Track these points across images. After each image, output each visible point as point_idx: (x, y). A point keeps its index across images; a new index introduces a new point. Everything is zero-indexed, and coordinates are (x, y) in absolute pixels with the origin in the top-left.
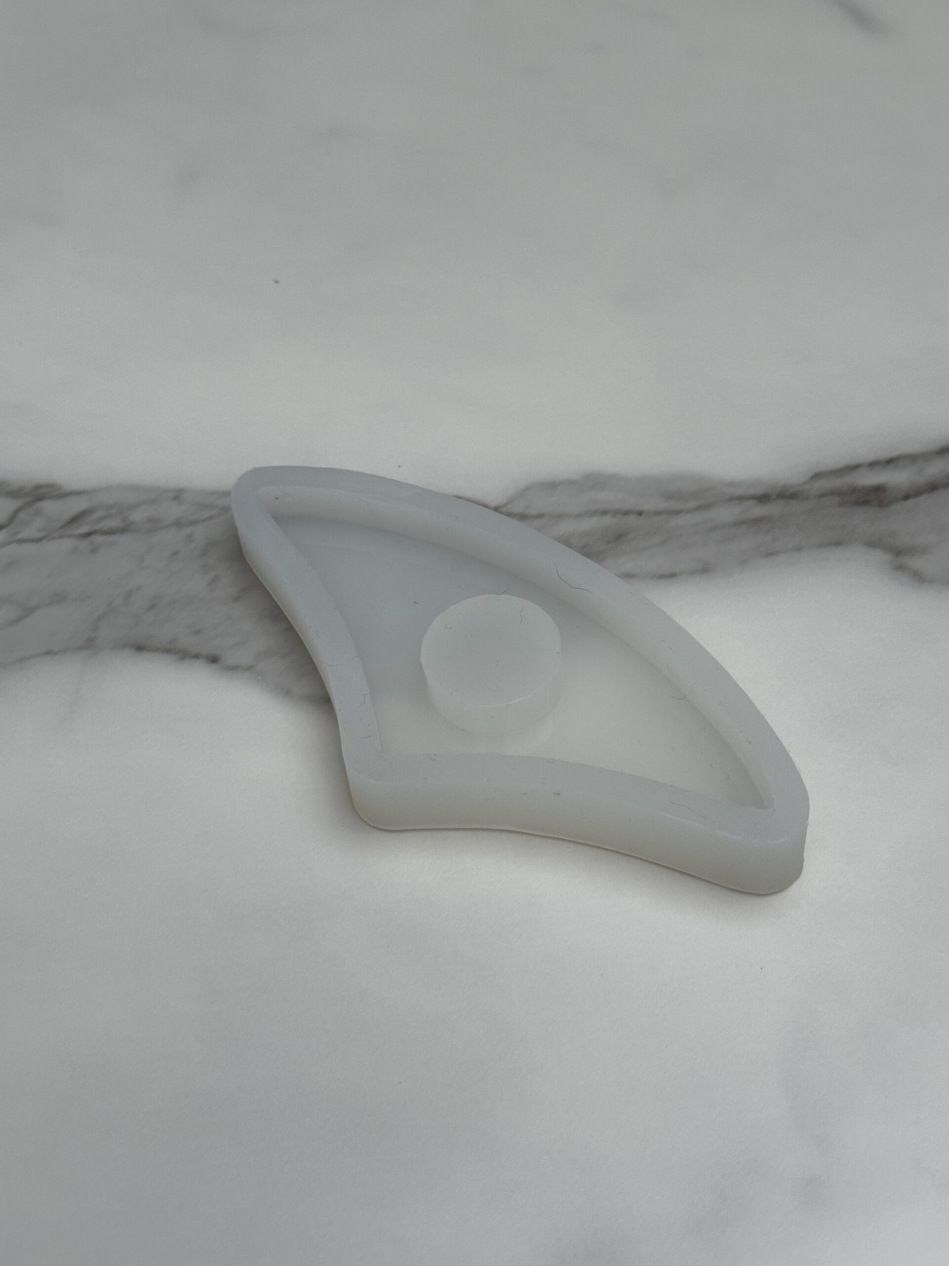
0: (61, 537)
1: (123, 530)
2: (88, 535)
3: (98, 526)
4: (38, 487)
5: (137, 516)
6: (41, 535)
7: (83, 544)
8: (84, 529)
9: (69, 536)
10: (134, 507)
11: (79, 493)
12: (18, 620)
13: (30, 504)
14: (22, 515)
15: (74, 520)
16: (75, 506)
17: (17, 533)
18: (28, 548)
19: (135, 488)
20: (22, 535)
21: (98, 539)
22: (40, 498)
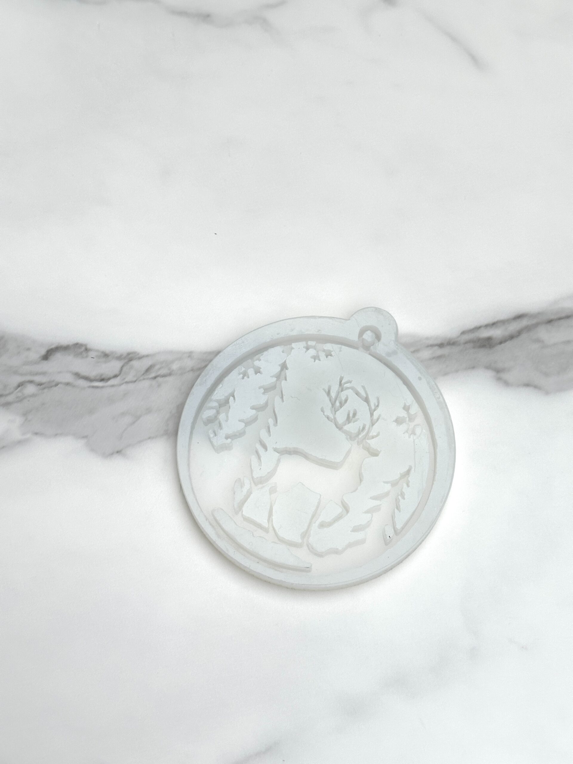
0: (144, 379)
1: (170, 374)
2: (155, 378)
3: (159, 373)
4: (129, 354)
5: (175, 366)
6: (135, 379)
7: (154, 382)
8: (153, 375)
9: (148, 379)
10: (172, 362)
11: (147, 356)
12: (134, 423)
13: (127, 363)
14: (125, 369)
15: (148, 370)
16: (146, 363)
17: (125, 379)
18: (131, 386)
19: (171, 352)
20: (126, 380)
21: (160, 379)
22: (131, 360)
